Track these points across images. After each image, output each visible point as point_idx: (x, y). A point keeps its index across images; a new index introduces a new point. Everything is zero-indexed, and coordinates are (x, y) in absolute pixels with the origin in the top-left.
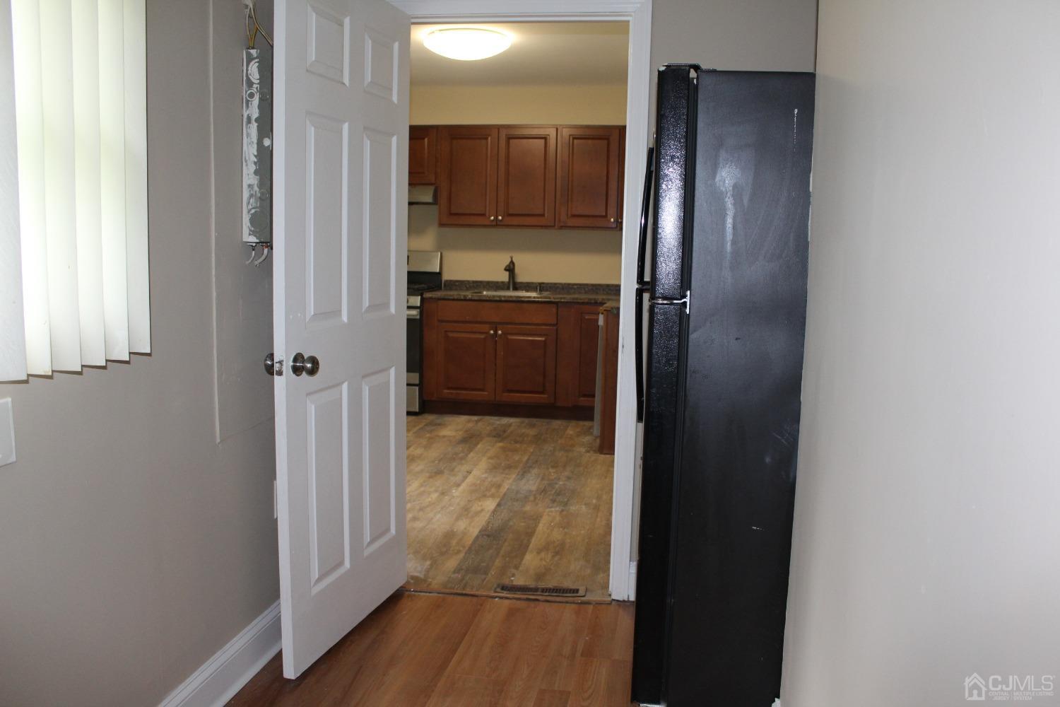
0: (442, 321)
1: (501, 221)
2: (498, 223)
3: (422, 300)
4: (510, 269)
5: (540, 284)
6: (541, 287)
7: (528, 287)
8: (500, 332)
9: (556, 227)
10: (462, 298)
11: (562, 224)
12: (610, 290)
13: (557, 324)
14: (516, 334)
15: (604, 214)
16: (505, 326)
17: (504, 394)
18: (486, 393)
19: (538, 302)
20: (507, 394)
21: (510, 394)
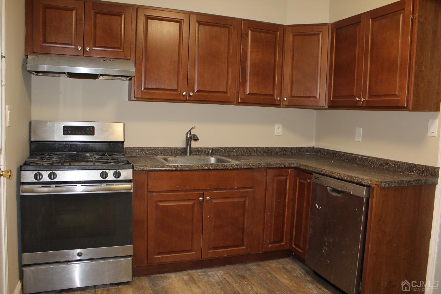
0: (153, 192)
10: (174, 169)
13: (254, 186)
14: (220, 198)
15: (272, 94)
16: (211, 192)
17: (209, 251)
18: (194, 253)
19: (241, 169)
20: (212, 251)
21: (214, 251)
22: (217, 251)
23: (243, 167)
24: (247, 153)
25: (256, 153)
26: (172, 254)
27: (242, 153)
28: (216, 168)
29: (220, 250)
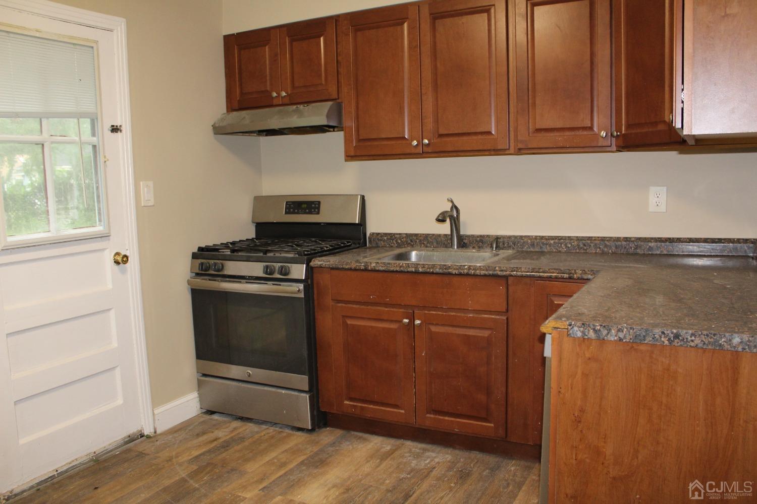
0: (339, 301)
1: (428, 145)
2: (425, 149)
3: (310, 271)
4: (452, 216)
5: (497, 238)
6: (498, 243)
7: (480, 242)
8: (418, 322)
9: (512, 151)
10: (362, 268)
11: (520, 146)
12: (606, 246)
13: (507, 310)
14: (443, 325)
15: (590, 125)
16: (426, 312)
17: (428, 415)
18: (403, 411)
19: (475, 275)
20: (432, 416)
21: (437, 417)
22: (442, 418)
23: (478, 272)
24: (580, 248)
25: (600, 248)
26: (370, 405)
27: (568, 247)
28: (428, 270)
29: (447, 418)
